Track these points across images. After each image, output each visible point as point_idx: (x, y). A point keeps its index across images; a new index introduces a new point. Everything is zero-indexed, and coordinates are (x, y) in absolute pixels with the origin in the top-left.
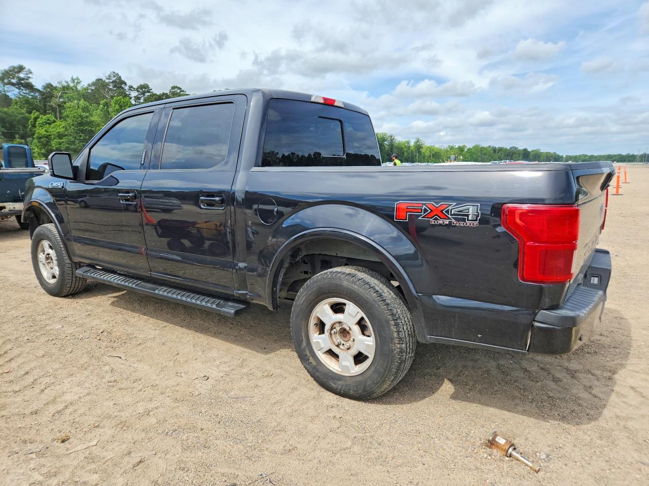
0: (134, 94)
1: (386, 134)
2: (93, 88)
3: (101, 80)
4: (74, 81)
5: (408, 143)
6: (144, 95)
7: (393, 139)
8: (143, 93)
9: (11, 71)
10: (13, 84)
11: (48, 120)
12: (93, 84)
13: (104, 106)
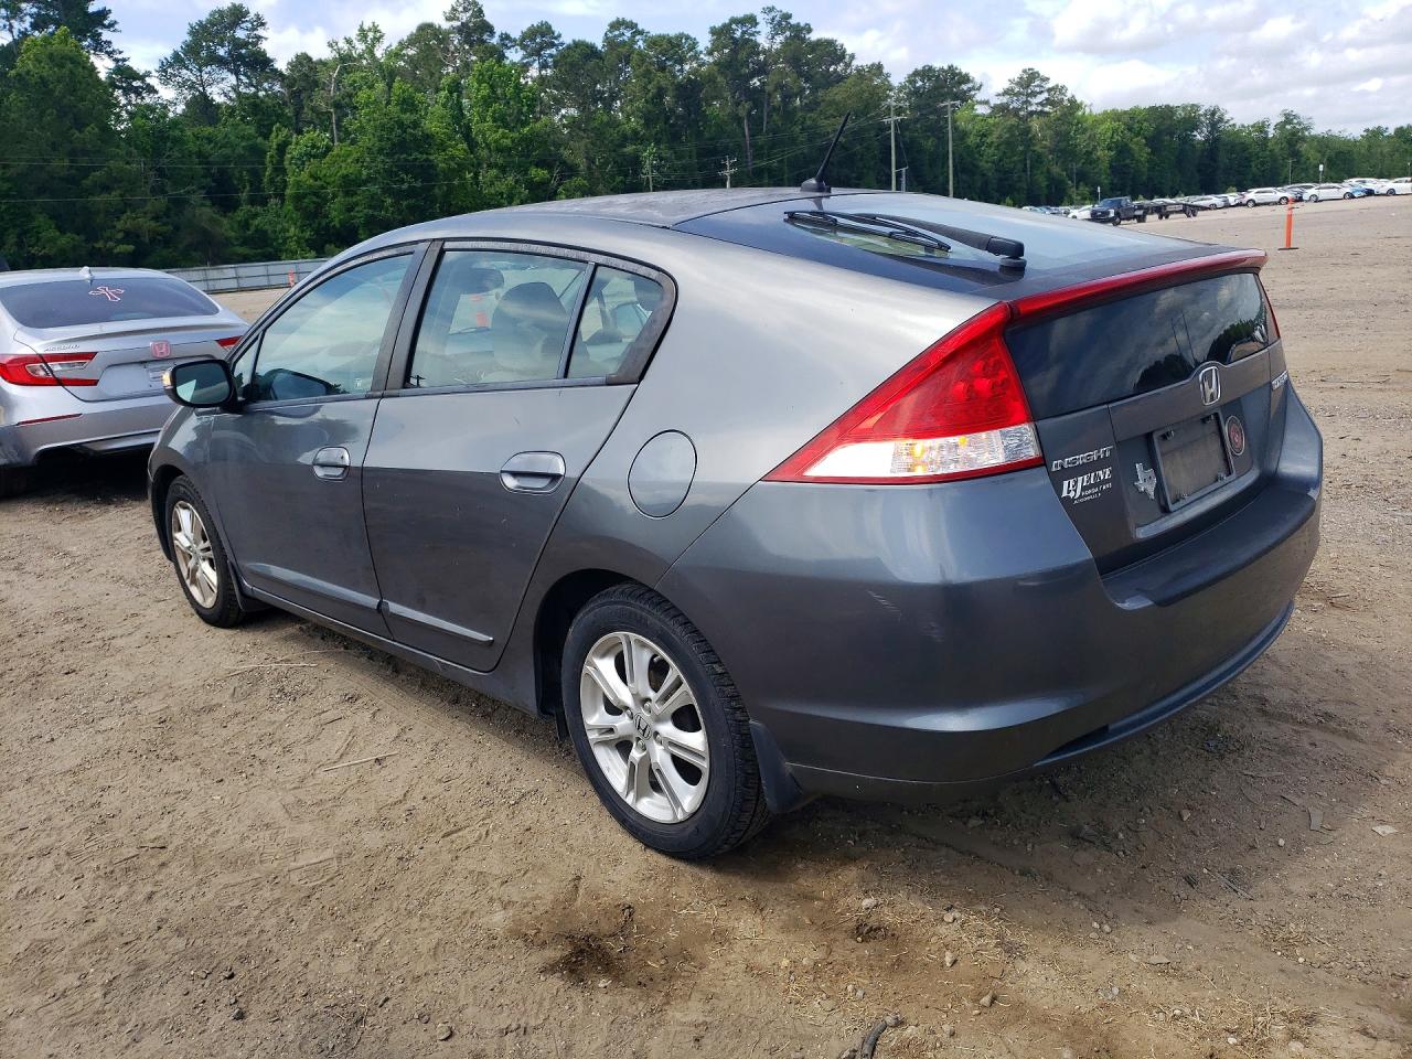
0: (514, 56)
1: (1195, 107)
2: (411, 52)
3: (430, 26)
4: (366, 36)
5: (1261, 127)
6: (539, 55)
7: (1221, 120)
8: (537, 53)
9: (213, 25)
10: (221, 62)
11: (314, 146)
12: (413, 41)
13: (451, 93)
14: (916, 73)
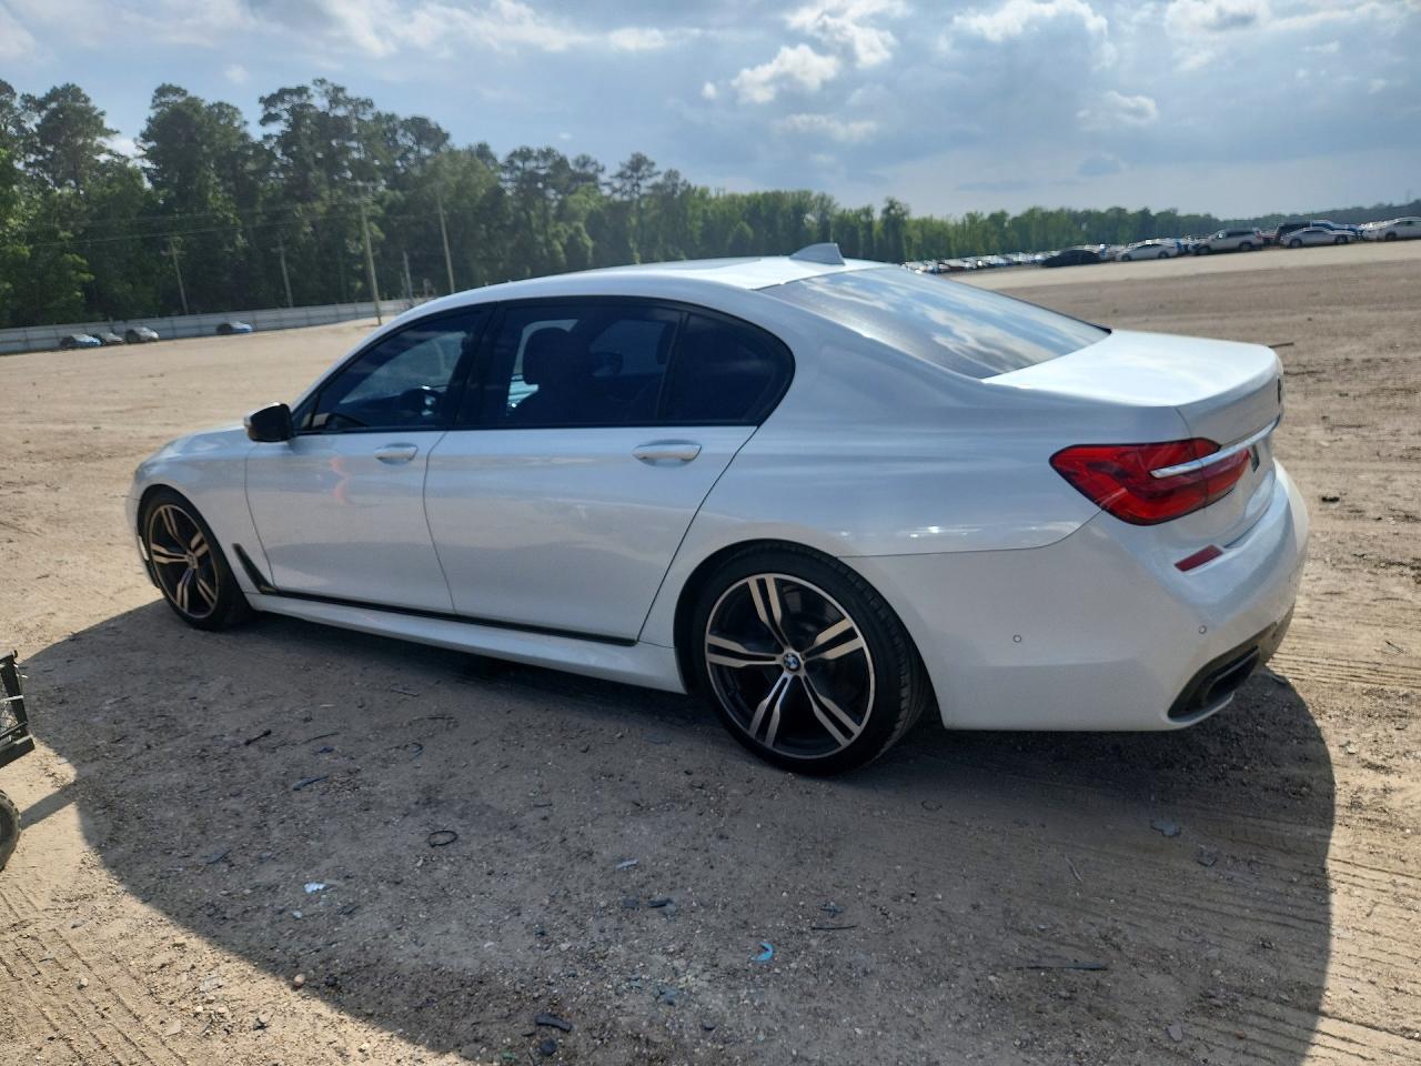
14: (514, 154)
